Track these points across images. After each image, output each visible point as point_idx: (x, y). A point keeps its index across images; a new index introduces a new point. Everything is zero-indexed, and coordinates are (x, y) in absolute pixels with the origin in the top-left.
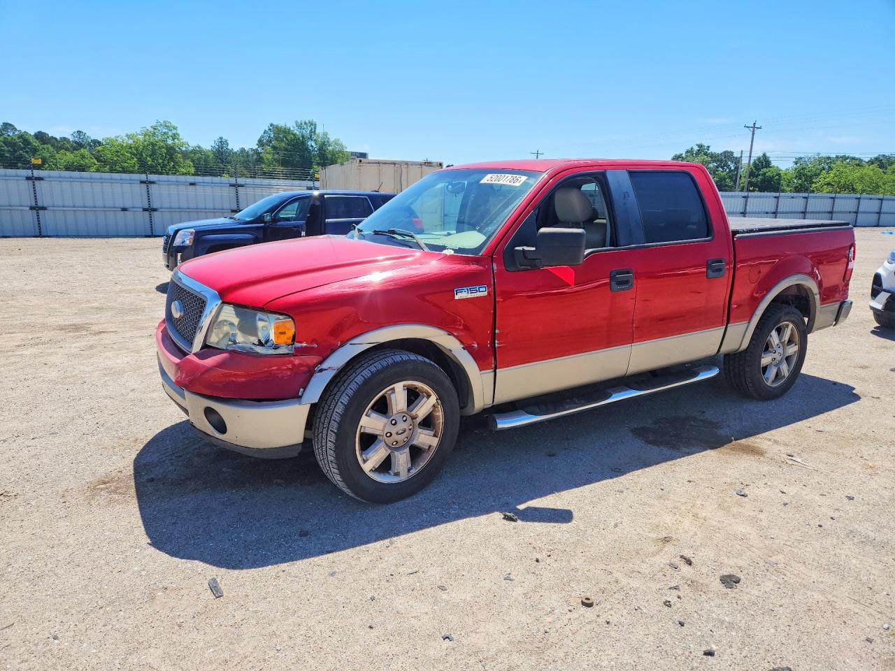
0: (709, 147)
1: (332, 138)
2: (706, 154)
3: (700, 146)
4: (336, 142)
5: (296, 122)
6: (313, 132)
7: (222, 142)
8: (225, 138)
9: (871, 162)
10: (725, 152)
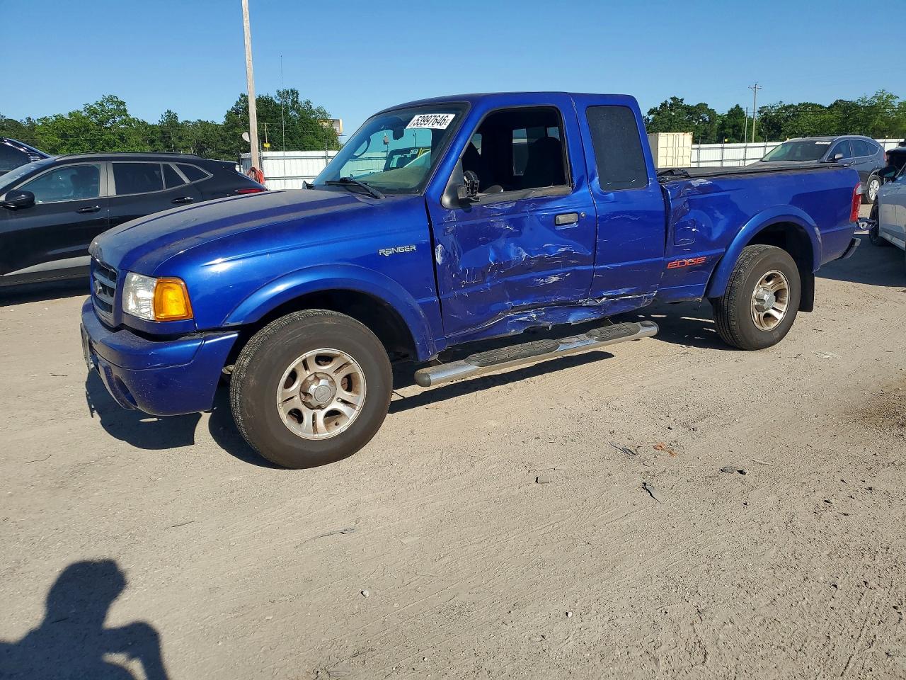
0: (682, 100)
5: (278, 91)
7: (171, 117)
8: (173, 111)
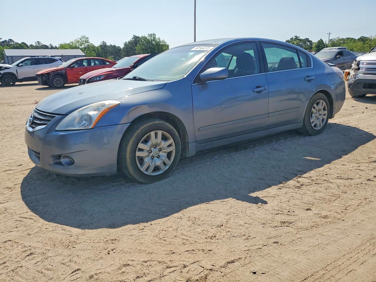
1: (161, 40)
2: (298, 39)
3: (296, 36)
4: (163, 41)
6: (154, 38)
9: (359, 39)
10: (306, 39)
